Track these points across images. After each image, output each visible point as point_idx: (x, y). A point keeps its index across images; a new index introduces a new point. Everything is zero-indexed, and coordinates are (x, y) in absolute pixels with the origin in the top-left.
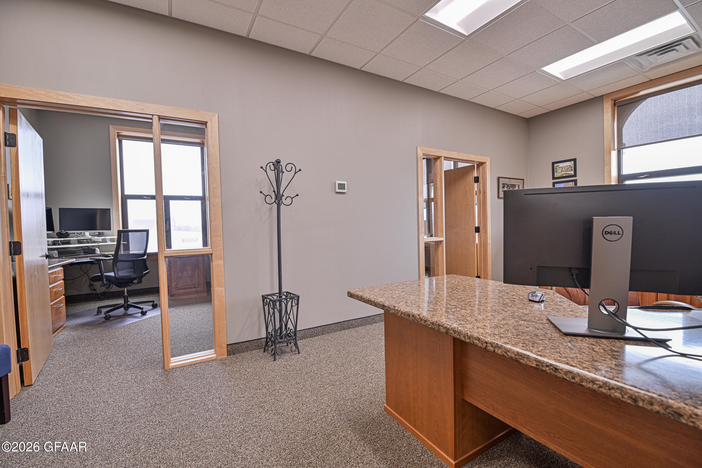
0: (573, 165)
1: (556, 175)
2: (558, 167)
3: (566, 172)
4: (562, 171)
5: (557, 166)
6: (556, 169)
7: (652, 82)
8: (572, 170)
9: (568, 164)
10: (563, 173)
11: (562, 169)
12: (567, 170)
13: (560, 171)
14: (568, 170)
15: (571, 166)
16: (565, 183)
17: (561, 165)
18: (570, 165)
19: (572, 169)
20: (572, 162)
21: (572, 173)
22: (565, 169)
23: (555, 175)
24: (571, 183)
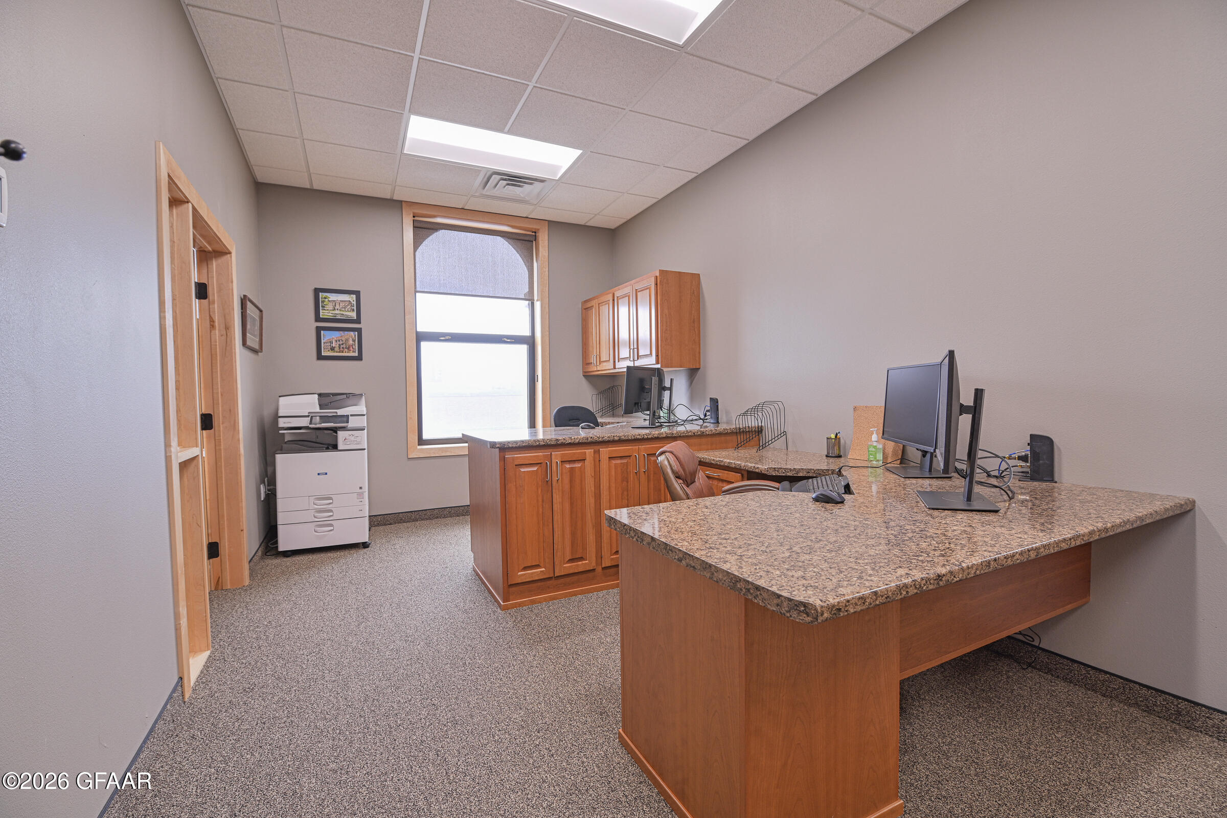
0: (355, 301)
1: (323, 314)
2: (327, 300)
3: (342, 312)
4: (335, 309)
5: (325, 298)
6: (323, 302)
7: (463, 212)
8: (353, 310)
9: (345, 297)
10: (337, 312)
11: (334, 304)
12: (345, 308)
13: (332, 309)
14: (347, 309)
15: (351, 303)
16: (341, 332)
17: (333, 297)
18: (349, 301)
19: (353, 308)
20: (352, 295)
21: (354, 315)
22: (341, 306)
23: (321, 313)
24: (352, 333)
